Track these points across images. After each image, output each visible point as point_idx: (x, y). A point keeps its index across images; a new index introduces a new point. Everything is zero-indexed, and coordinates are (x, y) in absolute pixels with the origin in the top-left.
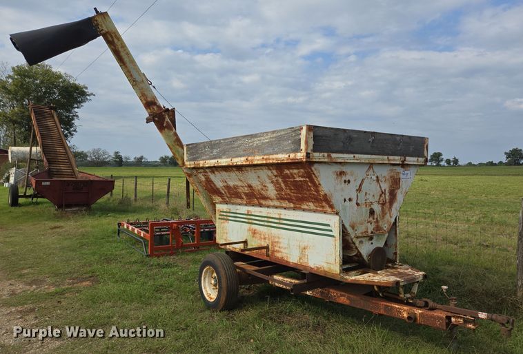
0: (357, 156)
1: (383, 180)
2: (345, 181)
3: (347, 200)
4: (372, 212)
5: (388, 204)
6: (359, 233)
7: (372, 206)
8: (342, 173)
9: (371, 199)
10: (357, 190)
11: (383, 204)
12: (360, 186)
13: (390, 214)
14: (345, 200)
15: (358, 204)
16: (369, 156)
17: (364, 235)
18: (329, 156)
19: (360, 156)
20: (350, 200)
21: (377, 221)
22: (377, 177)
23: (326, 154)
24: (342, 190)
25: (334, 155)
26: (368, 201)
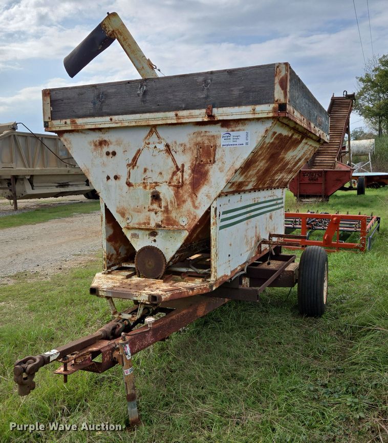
0: (115, 118)
1: (180, 149)
2: (108, 154)
3: (112, 177)
4: (156, 197)
5: (188, 188)
6: (134, 223)
7: (158, 189)
8: (102, 143)
9: (155, 178)
10: (129, 165)
11: (179, 187)
12: (135, 159)
13: (193, 202)
14: (108, 178)
15: (129, 184)
16: (137, 116)
17: (143, 227)
18: (73, 122)
19: (121, 117)
20: (116, 178)
21: (167, 210)
22: (167, 146)
23: (68, 121)
24: (104, 164)
25: (79, 121)
26: (149, 181)
